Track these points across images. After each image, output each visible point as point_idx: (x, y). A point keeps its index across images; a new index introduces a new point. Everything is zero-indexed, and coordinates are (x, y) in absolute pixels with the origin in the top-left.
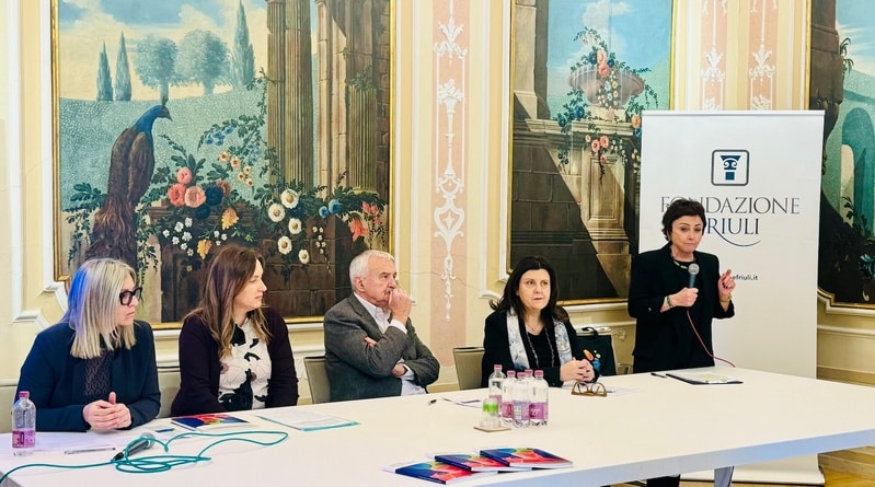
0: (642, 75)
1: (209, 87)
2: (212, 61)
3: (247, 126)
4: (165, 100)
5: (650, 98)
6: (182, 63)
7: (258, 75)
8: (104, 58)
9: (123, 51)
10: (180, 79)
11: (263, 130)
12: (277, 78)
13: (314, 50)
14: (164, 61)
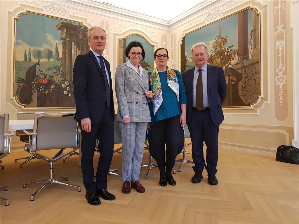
0: (147, 63)
1: (49, 60)
2: (49, 54)
3: (57, 68)
4: (39, 62)
5: (150, 68)
6: (43, 54)
7: (60, 58)
8: (25, 53)
9: (30, 52)
10: (42, 58)
11: (61, 69)
12: (64, 58)
13: (73, 54)
14: (39, 54)
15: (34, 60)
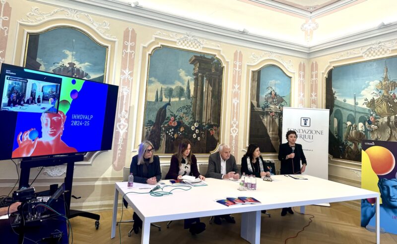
1: (180, 99)
2: (181, 92)
3: (188, 107)
4: (170, 101)
5: (285, 103)
6: (174, 93)
7: (191, 96)
8: (157, 92)
9: (162, 90)
10: (174, 97)
11: (191, 108)
12: (195, 96)
13: (204, 90)
14: (170, 93)
15: (165, 100)
